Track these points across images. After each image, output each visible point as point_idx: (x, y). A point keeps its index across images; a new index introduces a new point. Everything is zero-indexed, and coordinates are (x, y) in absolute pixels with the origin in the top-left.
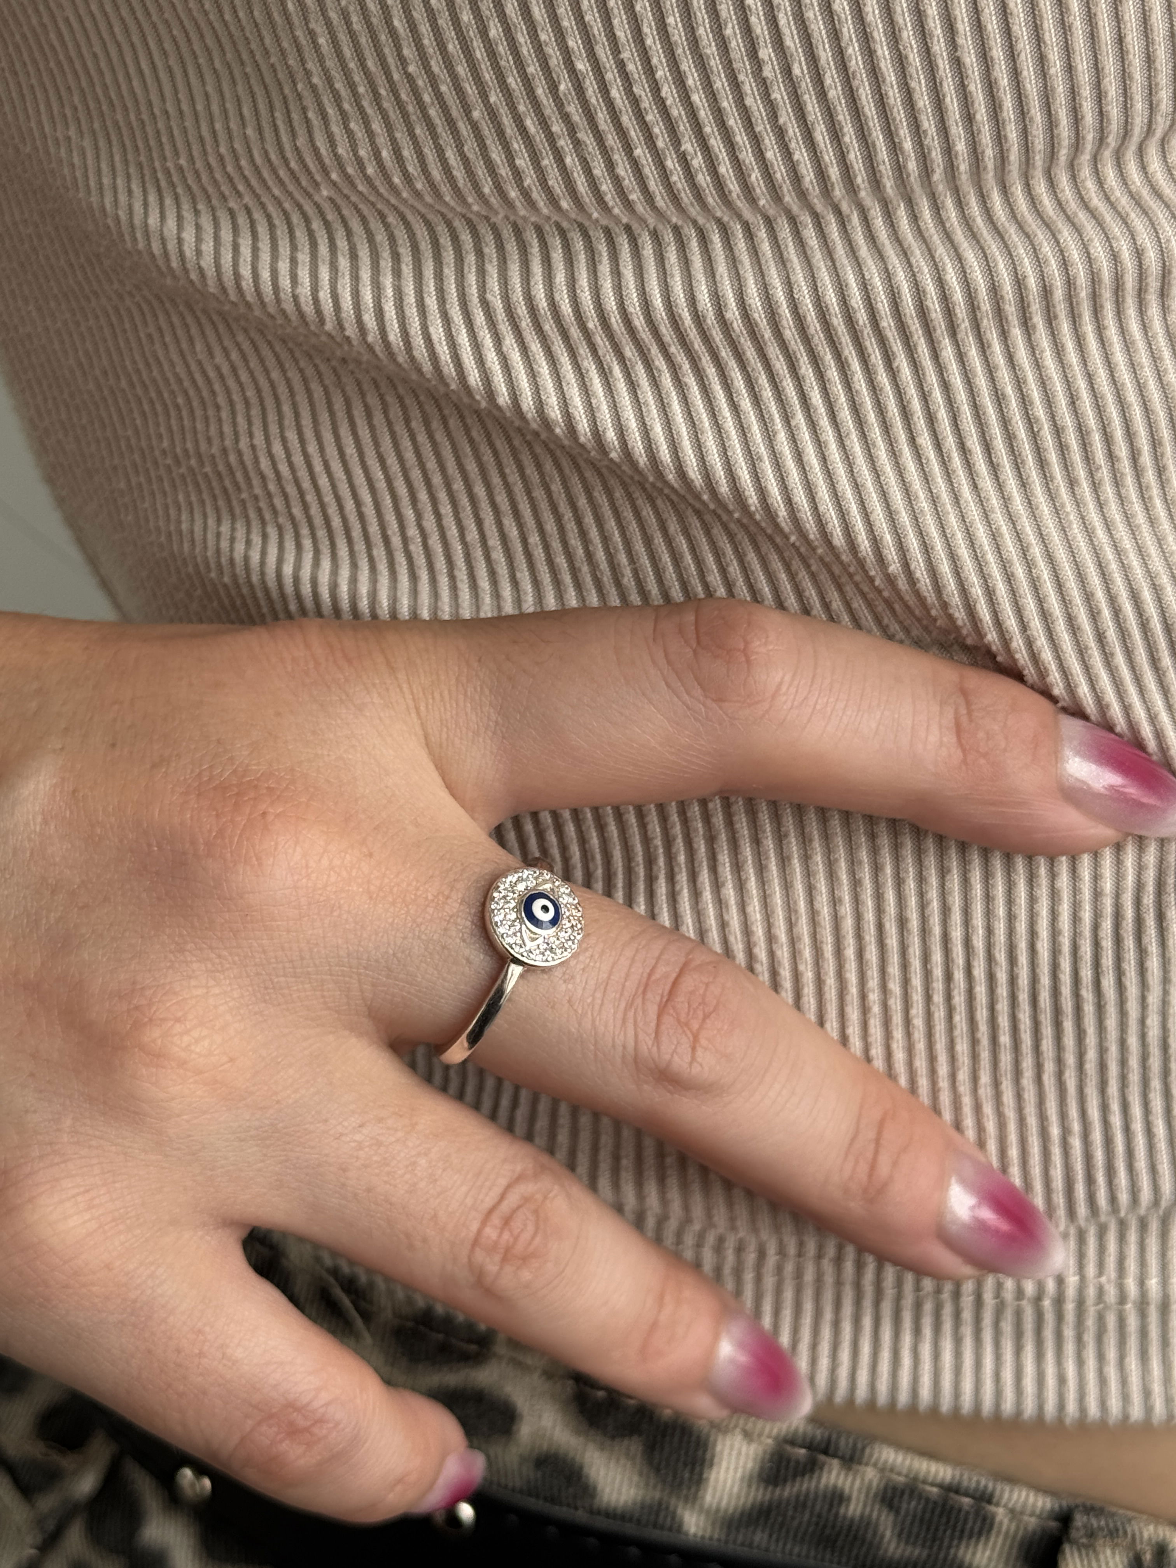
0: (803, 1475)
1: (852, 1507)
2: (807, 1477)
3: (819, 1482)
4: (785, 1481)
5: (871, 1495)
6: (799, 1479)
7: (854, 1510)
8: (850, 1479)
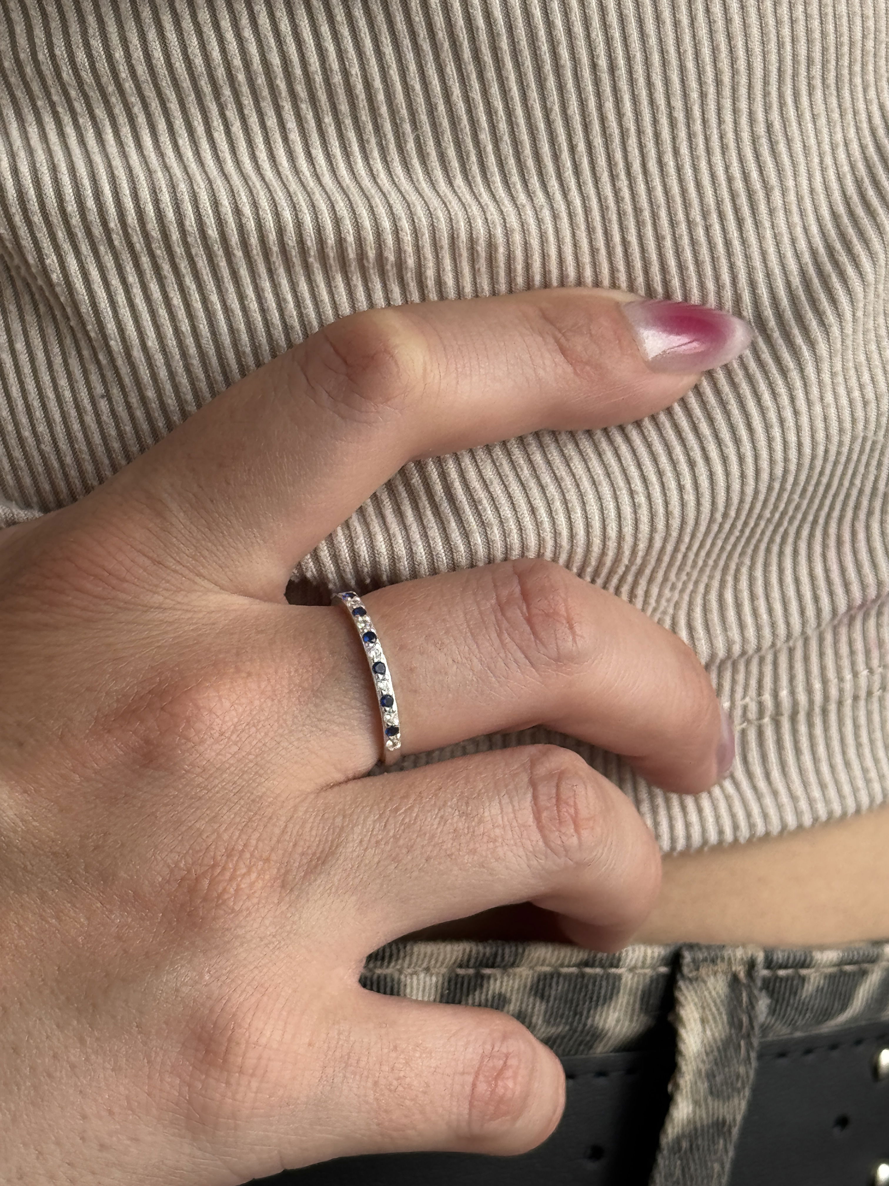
5: (527, 988)
7: (514, 1010)
8: (510, 983)
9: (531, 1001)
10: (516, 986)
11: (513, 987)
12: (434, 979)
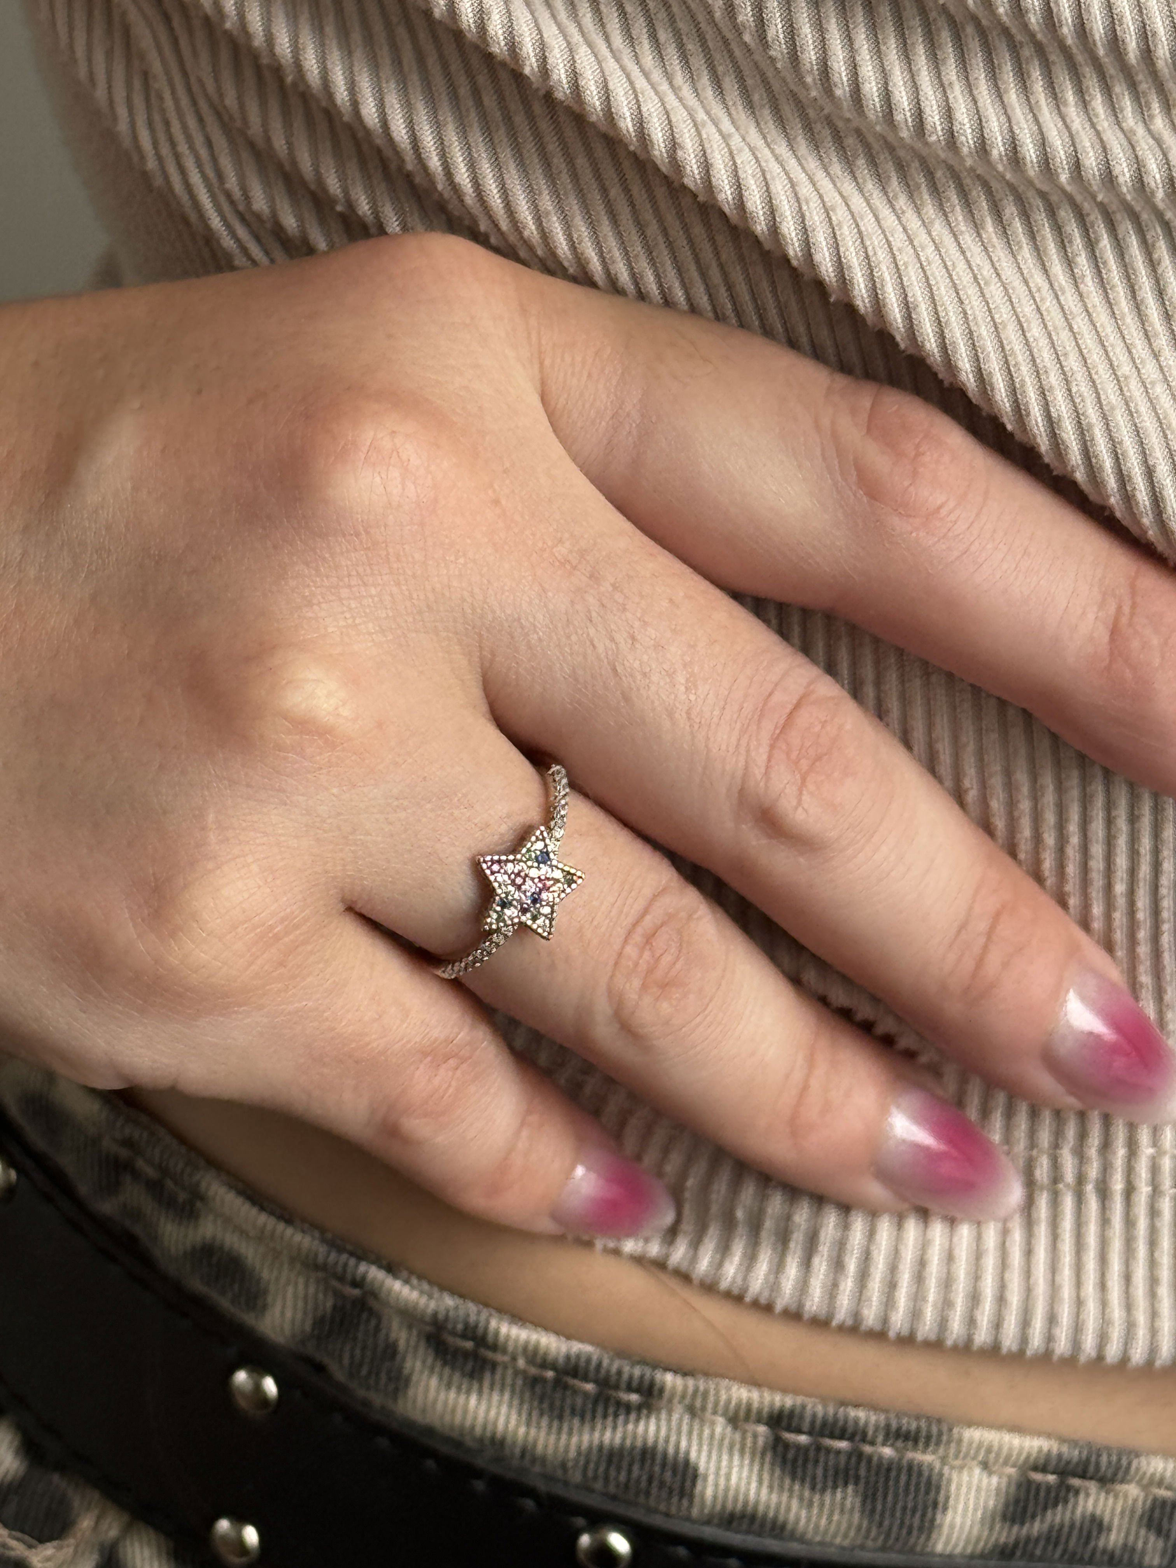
0: (1055, 1505)
1: (1113, 1537)
2: (1060, 1508)
3: (1074, 1511)
4: (1033, 1517)
5: (1136, 1518)
6: (1050, 1510)
7: (1114, 1539)
8: (1111, 1501)
9: (1143, 1532)
10: (1119, 1510)
11: (1113, 1510)
12: (995, 1480)
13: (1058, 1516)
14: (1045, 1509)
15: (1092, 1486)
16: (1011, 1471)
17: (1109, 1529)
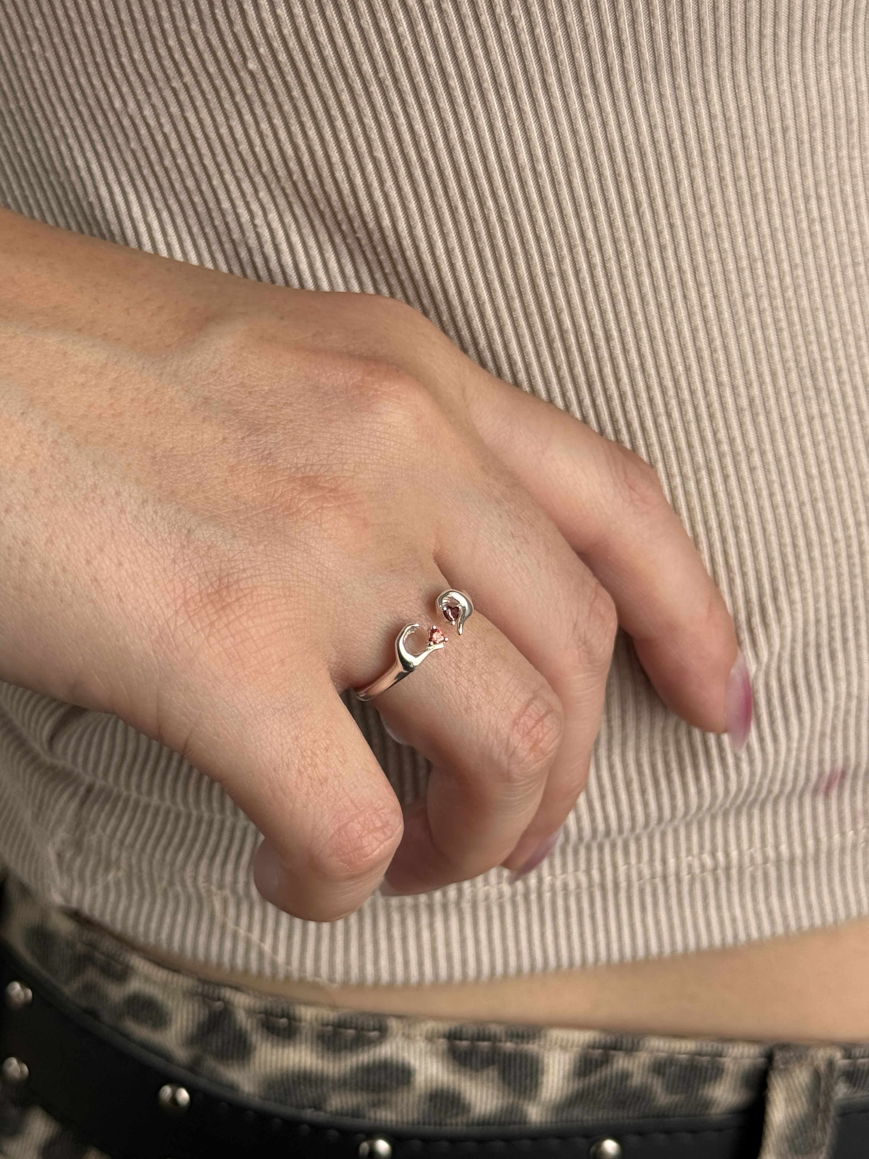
0: (601, 1067)
1: (634, 1079)
2: (604, 1067)
3: (612, 1068)
4: (591, 1073)
5: (646, 1069)
6: (598, 1069)
7: (636, 1080)
8: (631, 1062)
9: (650, 1075)
10: (636, 1066)
11: (633, 1066)
12: (568, 1055)
13: (604, 1073)
14: (596, 1067)
15: (621, 1054)
16: (575, 1049)
17: (632, 1075)
